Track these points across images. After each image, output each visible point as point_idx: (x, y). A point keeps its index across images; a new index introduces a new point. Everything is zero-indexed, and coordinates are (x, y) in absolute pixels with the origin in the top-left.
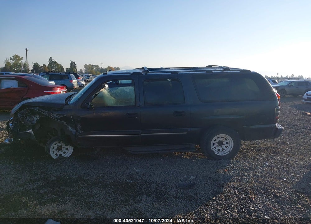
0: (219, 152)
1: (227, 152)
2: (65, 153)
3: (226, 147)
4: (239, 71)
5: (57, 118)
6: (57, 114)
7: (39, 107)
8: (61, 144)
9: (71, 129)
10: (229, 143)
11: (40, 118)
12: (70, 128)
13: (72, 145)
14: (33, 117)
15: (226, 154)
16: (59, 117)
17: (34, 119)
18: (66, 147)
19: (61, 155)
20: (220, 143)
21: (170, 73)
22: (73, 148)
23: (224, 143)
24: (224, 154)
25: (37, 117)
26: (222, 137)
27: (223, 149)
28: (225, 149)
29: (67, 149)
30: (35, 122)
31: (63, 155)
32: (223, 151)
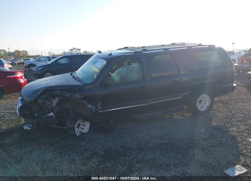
0: (201, 108)
1: (206, 108)
2: (83, 129)
3: (205, 104)
4: (208, 46)
5: (79, 99)
6: (79, 95)
7: (60, 90)
8: (79, 122)
9: (91, 107)
10: (206, 100)
11: (59, 100)
12: (89, 106)
13: (89, 121)
14: (52, 100)
15: (206, 109)
16: (81, 97)
17: (53, 102)
18: (83, 124)
19: (80, 131)
20: (201, 102)
21: (163, 50)
22: (89, 123)
23: (203, 101)
24: (204, 109)
25: (57, 100)
26: (202, 97)
27: (203, 106)
28: (204, 106)
29: (84, 125)
30: (55, 105)
31: (82, 131)
32: (203, 107)
